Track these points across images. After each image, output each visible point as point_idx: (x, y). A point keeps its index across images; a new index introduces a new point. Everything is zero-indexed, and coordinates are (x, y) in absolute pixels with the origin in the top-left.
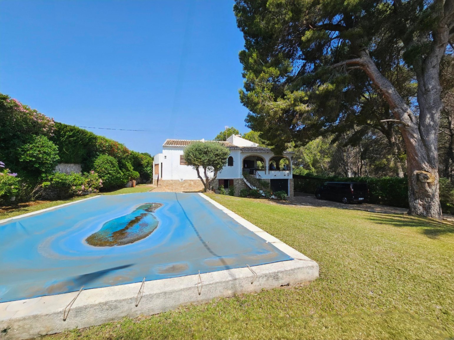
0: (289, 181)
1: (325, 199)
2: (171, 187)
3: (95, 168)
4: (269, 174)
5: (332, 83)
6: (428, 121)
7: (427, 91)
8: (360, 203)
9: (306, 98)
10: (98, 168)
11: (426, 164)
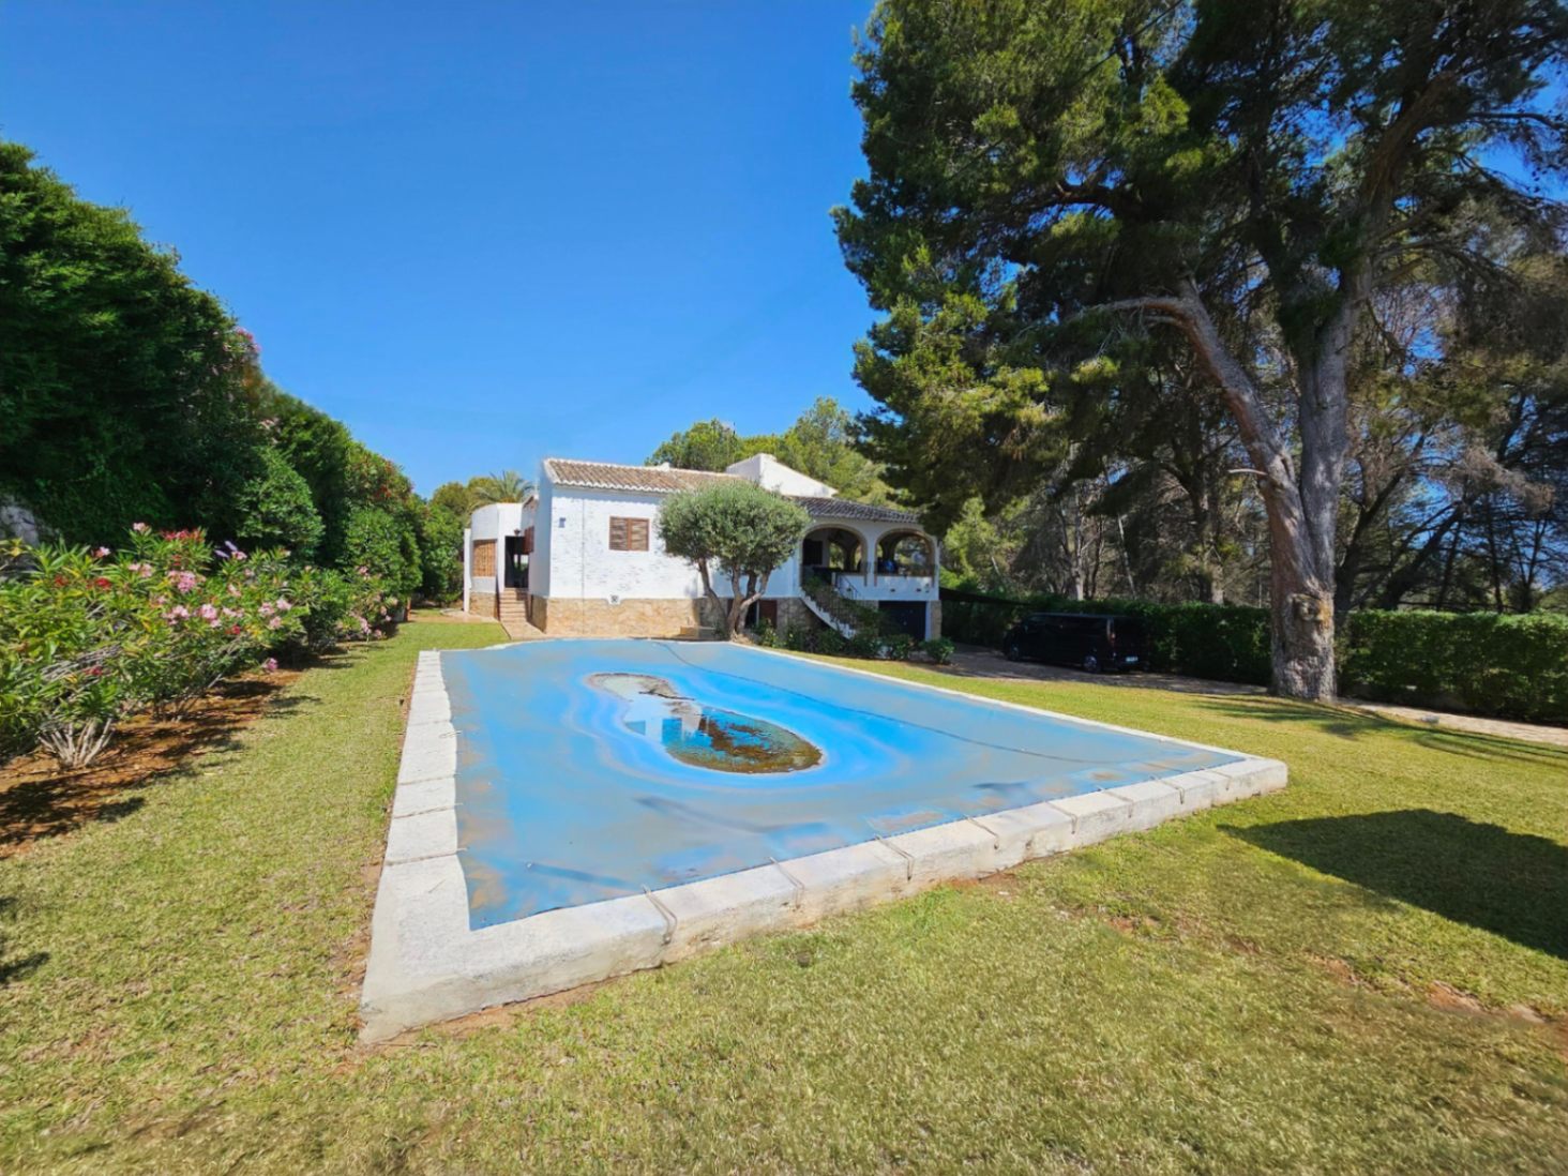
0: (928, 607)
1: (1033, 662)
2: (579, 623)
3: (350, 557)
4: (875, 584)
5: (1113, 356)
6: (1319, 477)
7: (1322, 407)
8: (1126, 670)
9: (1043, 388)
10: (358, 557)
11: (1313, 578)
